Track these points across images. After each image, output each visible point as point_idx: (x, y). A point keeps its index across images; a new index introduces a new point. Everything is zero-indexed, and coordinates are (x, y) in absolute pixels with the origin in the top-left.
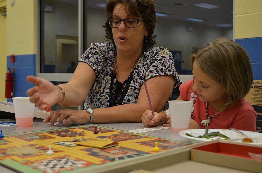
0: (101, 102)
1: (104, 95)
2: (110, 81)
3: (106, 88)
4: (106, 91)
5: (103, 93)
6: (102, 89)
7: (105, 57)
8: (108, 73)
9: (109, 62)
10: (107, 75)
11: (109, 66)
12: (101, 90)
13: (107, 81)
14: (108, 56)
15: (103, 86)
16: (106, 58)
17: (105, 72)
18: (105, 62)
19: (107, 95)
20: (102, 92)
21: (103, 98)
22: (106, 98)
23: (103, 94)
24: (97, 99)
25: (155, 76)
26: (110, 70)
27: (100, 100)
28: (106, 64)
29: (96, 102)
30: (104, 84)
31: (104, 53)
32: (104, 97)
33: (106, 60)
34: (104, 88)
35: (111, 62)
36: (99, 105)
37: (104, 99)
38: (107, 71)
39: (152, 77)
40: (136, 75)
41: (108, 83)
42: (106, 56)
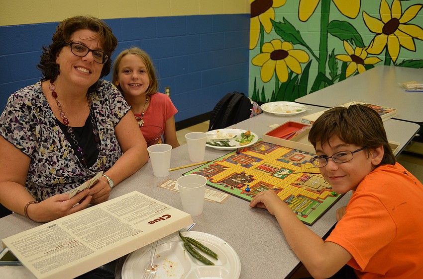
0: (66, 159)
1: (65, 150)
2: (61, 131)
3: (62, 140)
4: (64, 144)
5: (62, 147)
6: (58, 144)
7: (38, 107)
8: (53, 124)
9: (46, 110)
10: (53, 126)
11: (48, 114)
12: (57, 146)
13: (57, 132)
14: (40, 103)
15: (57, 141)
16: (40, 107)
17: (48, 123)
18: (41, 112)
19: (68, 147)
20: (59, 147)
21: (66, 154)
22: (71, 152)
23: (63, 149)
24: (59, 157)
25: (127, 112)
26: (53, 118)
27: (63, 157)
28: (43, 113)
29: (58, 161)
30: (57, 137)
31: (34, 101)
32: (66, 152)
33: (41, 110)
34: (60, 142)
35: (48, 109)
36: (65, 163)
37: (68, 154)
38: (50, 122)
39: (125, 114)
40: (99, 116)
41: (60, 134)
42: (38, 105)
